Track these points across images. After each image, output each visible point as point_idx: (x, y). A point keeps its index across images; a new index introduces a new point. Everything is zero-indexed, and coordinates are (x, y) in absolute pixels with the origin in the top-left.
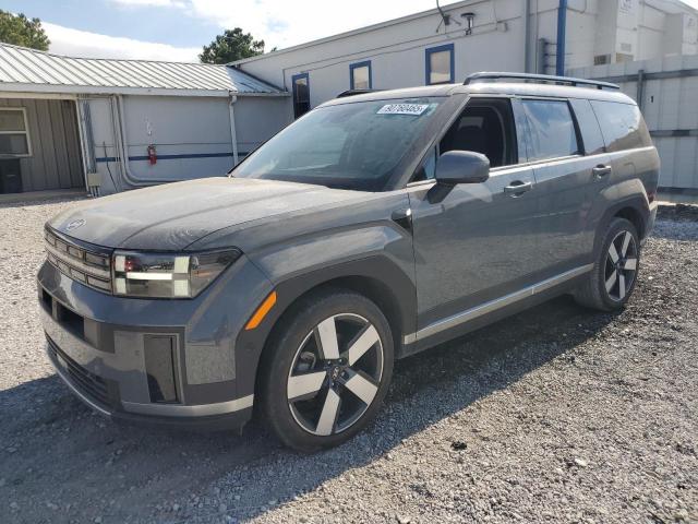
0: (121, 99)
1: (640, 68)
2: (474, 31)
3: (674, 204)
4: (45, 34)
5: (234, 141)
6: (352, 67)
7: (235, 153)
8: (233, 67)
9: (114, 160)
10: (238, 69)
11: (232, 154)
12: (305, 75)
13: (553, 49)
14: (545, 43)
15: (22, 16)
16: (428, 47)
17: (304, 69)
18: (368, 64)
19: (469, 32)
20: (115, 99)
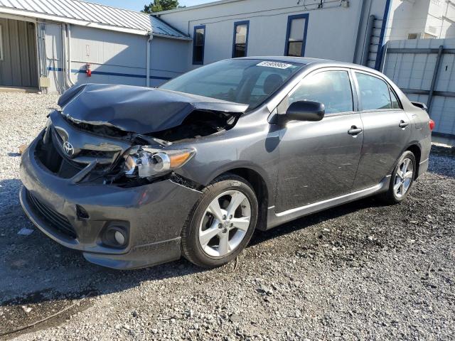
0: (69, 27)
1: (442, 44)
2: (325, 5)
3: (450, 147)
5: (148, 68)
6: (236, 24)
7: (148, 76)
8: (155, 16)
9: (59, 70)
10: (158, 18)
11: (145, 77)
12: (203, 27)
13: (379, 24)
14: (375, 19)
16: (291, 14)
17: (203, 22)
18: (246, 23)
19: (320, 6)
20: (64, 26)
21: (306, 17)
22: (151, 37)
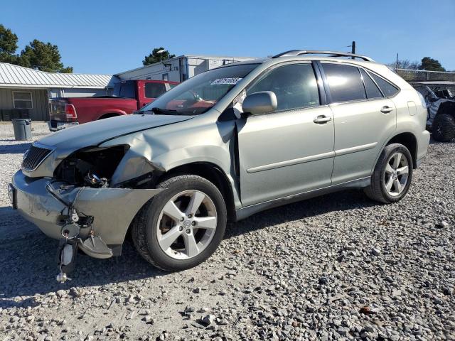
4: (59, 53)
15: (49, 44)
21: (167, 74)
22: (108, 89)
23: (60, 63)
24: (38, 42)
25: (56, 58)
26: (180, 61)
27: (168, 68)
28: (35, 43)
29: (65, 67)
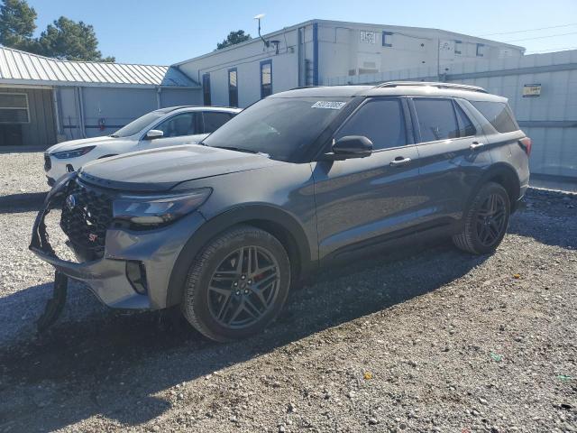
0: (81, 89)
2: (280, 52)
4: (96, 36)
6: (229, 71)
9: (75, 127)
10: (177, 69)
12: (208, 75)
13: (312, 66)
14: (307, 62)
15: (81, 23)
16: (261, 61)
17: (208, 71)
18: (235, 70)
19: (277, 53)
20: (76, 89)
21: (270, 62)
22: (159, 90)
23: (97, 50)
24: (66, 20)
25: (91, 44)
26: (300, 34)
27: (272, 49)
28: (61, 22)
29: (103, 57)
